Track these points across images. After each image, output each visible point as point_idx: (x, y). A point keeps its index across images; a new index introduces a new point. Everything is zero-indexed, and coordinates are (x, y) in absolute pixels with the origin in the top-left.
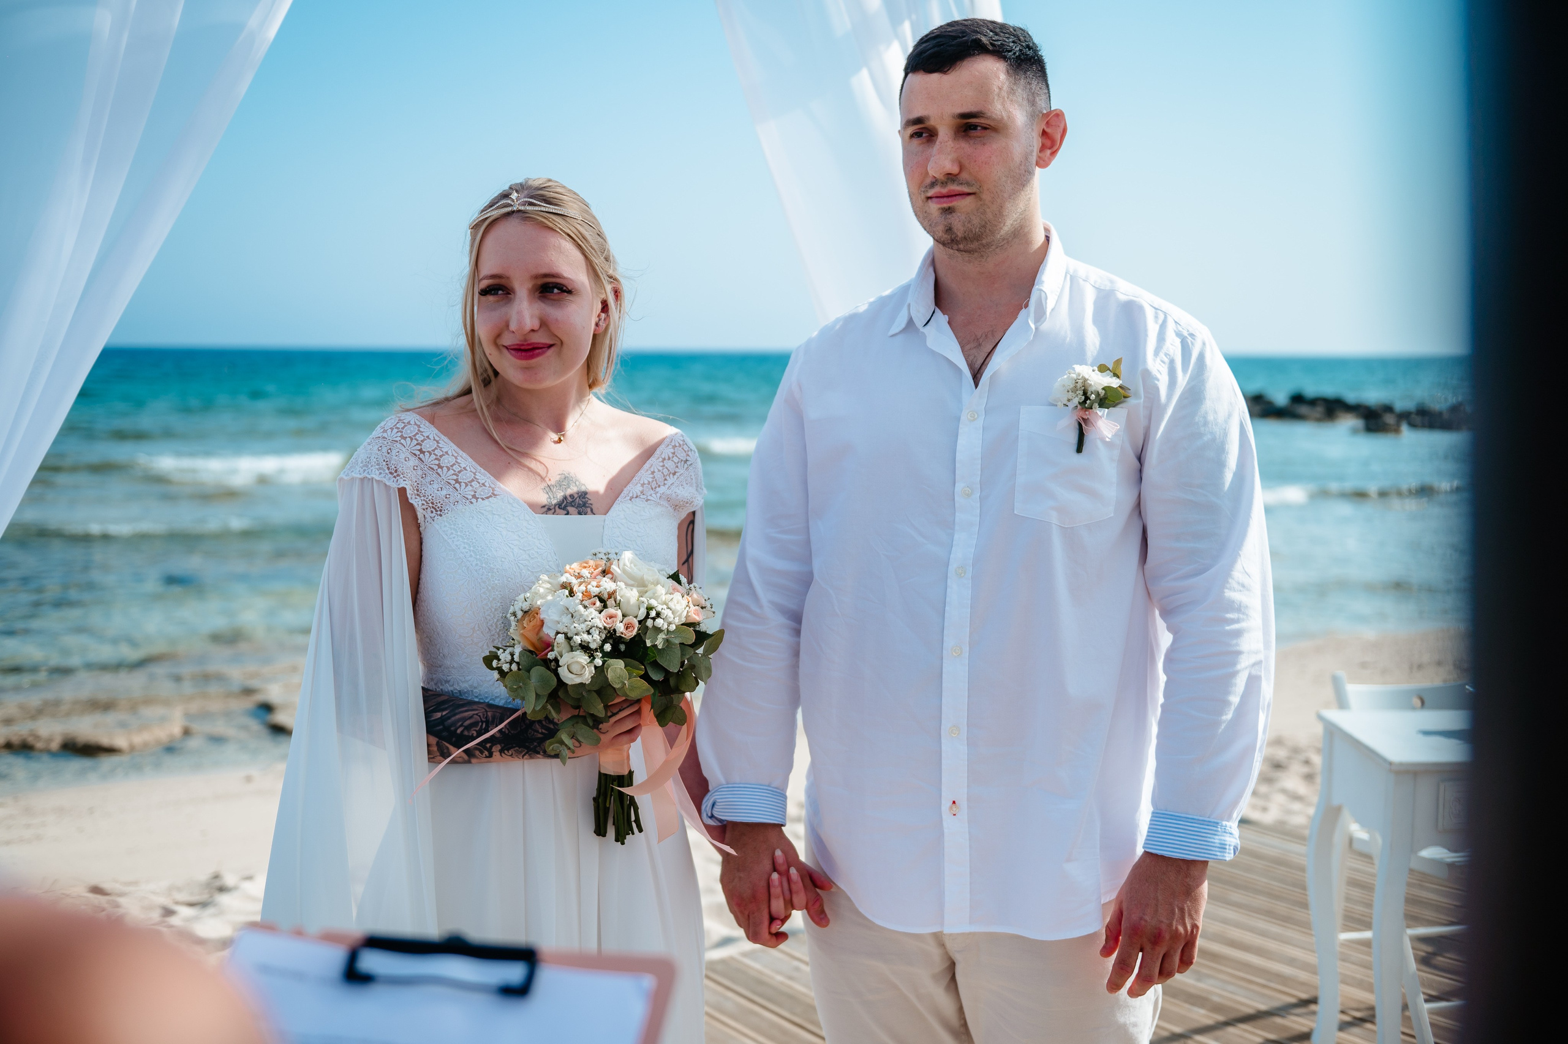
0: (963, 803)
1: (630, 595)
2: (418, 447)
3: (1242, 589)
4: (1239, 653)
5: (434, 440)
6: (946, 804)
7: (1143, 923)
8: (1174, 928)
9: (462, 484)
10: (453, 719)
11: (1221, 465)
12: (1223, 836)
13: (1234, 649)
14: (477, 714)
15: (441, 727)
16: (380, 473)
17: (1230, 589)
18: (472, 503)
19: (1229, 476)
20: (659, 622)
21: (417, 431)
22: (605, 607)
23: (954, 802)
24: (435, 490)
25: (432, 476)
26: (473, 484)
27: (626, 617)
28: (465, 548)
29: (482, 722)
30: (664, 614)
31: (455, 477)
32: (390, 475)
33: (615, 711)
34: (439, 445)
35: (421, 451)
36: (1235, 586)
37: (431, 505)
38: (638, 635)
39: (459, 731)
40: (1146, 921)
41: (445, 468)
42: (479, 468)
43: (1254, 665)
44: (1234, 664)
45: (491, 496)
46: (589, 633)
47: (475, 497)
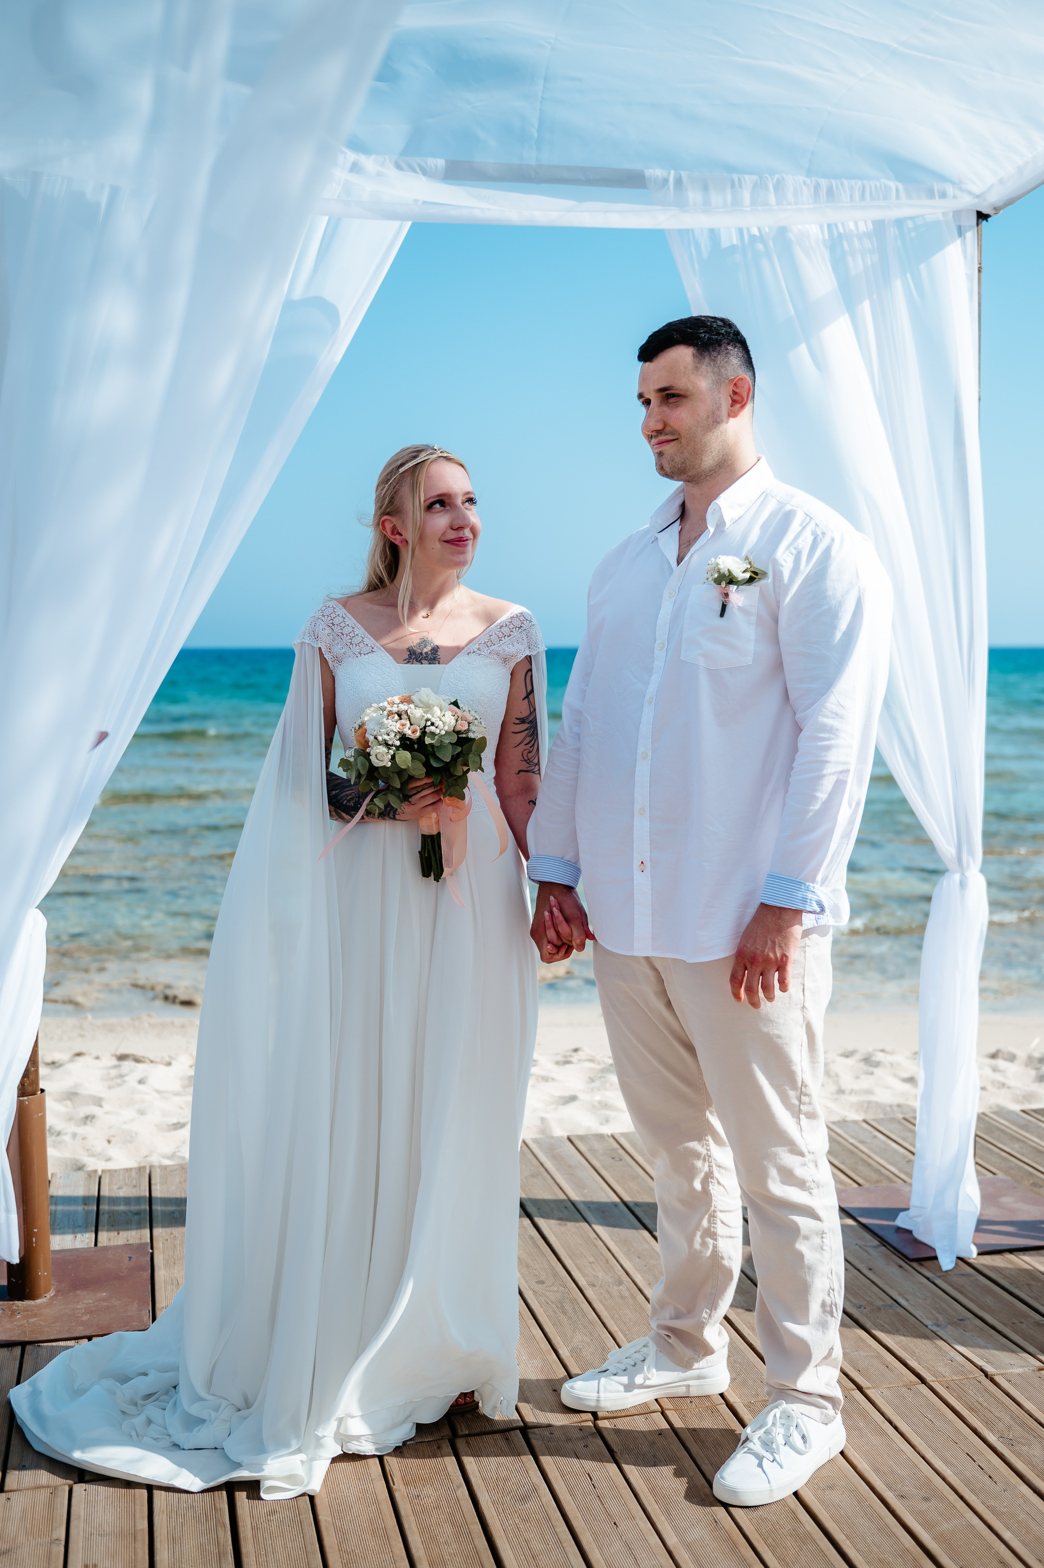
0: (648, 864)
1: (417, 713)
2: (331, 622)
3: (835, 717)
4: (827, 762)
5: (342, 617)
6: (636, 864)
7: (745, 948)
8: (766, 954)
9: (354, 645)
10: (341, 795)
11: (834, 627)
12: (806, 892)
13: (825, 759)
14: (354, 793)
15: (335, 800)
16: (310, 639)
17: (824, 716)
18: (357, 657)
19: (838, 635)
20: (433, 728)
21: (332, 612)
22: (401, 719)
23: (642, 863)
24: (338, 650)
25: (338, 640)
26: (360, 645)
27: (412, 725)
28: (349, 685)
29: (356, 797)
30: (436, 723)
31: (350, 641)
32: (315, 640)
33: (419, 790)
34: (345, 620)
35: (332, 623)
36: (829, 714)
37: (336, 658)
38: (420, 737)
39: (344, 803)
40: (747, 947)
41: (345, 635)
42: (367, 634)
43: (842, 772)
44: (822, 770)
45: (370, 653)
46: (388, 735)
47: (360, 653)
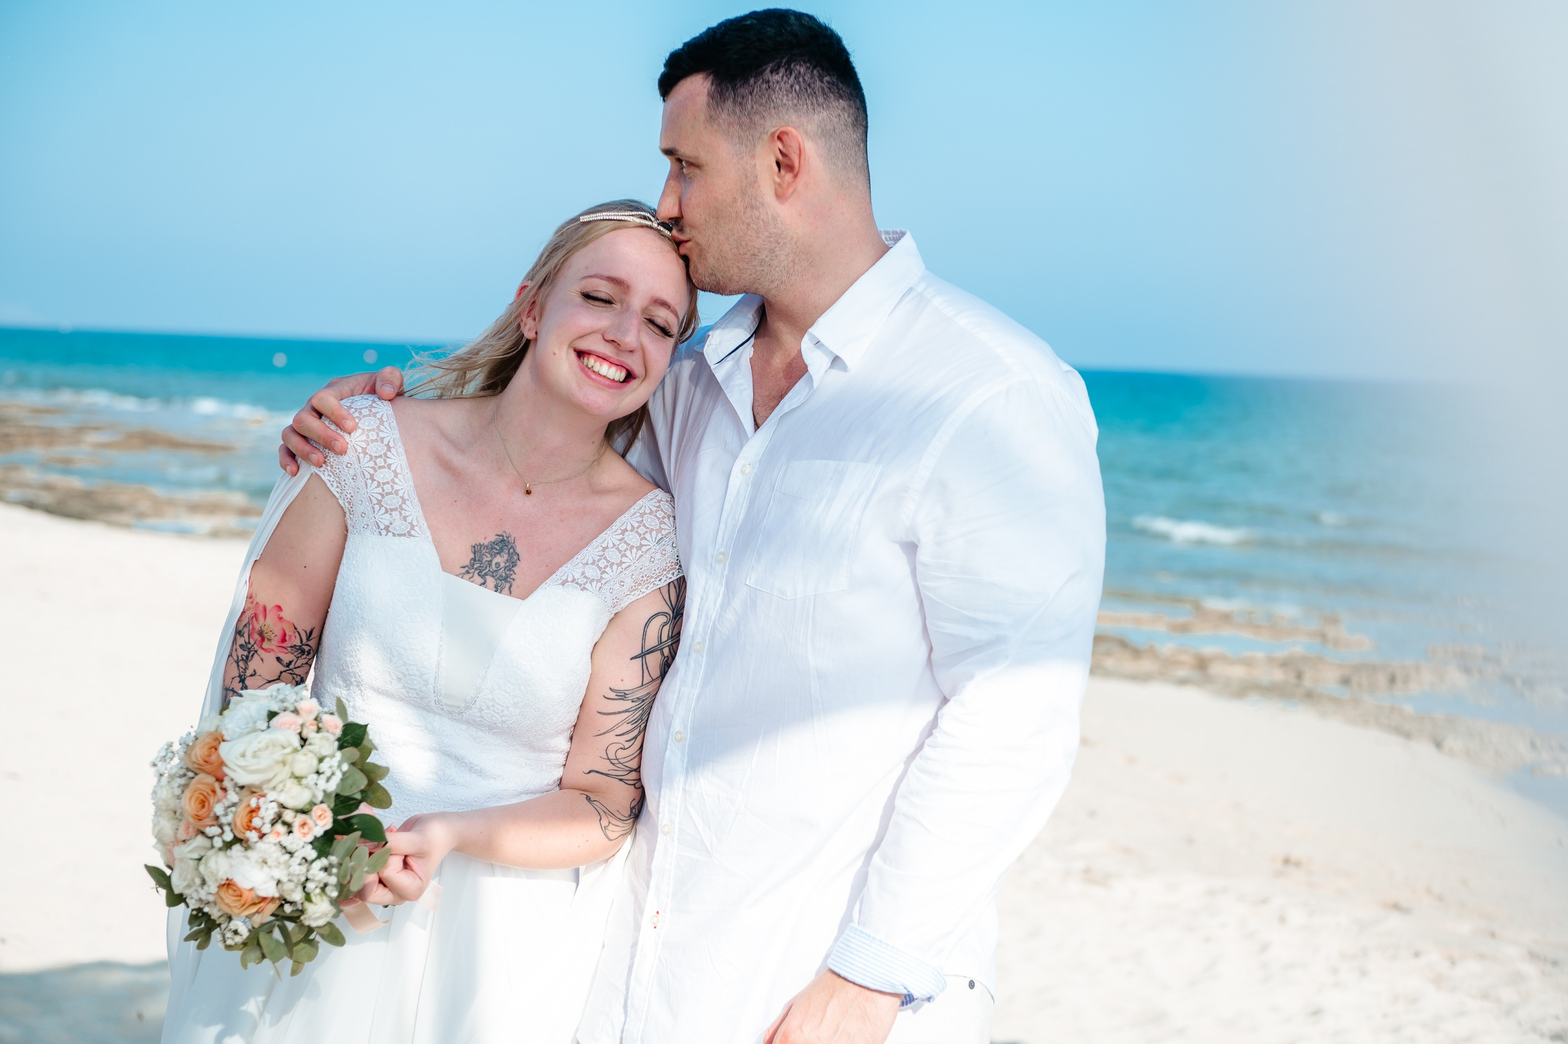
0: (665, 914)
5: (388, 445)
6: (648, 914)
18: (380, 534)
23: (658, 913)
25: (361, 487)
42: (414, 495)
45: (404, 535)
47: (387, 528)
